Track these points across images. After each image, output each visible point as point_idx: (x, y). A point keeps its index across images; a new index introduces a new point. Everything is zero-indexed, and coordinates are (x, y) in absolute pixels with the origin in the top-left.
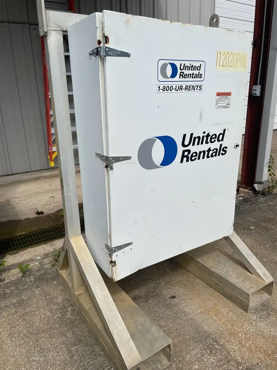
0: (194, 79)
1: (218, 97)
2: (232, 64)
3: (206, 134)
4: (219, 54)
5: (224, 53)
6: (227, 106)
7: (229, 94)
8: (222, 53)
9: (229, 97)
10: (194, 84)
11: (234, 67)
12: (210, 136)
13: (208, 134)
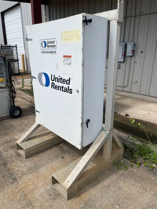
0: (52, 48)
1: (64, 58)
2: (70, 38)
3: (60, 78)
4: (62, 33)
5: (65, 32)
6: (70, 64)
7: (70, 57)
8: (64, 33)
9: (70, 58)
10: (53, 50)
11: (71, 39)
12: (62, 79)
13: (61, 78)
